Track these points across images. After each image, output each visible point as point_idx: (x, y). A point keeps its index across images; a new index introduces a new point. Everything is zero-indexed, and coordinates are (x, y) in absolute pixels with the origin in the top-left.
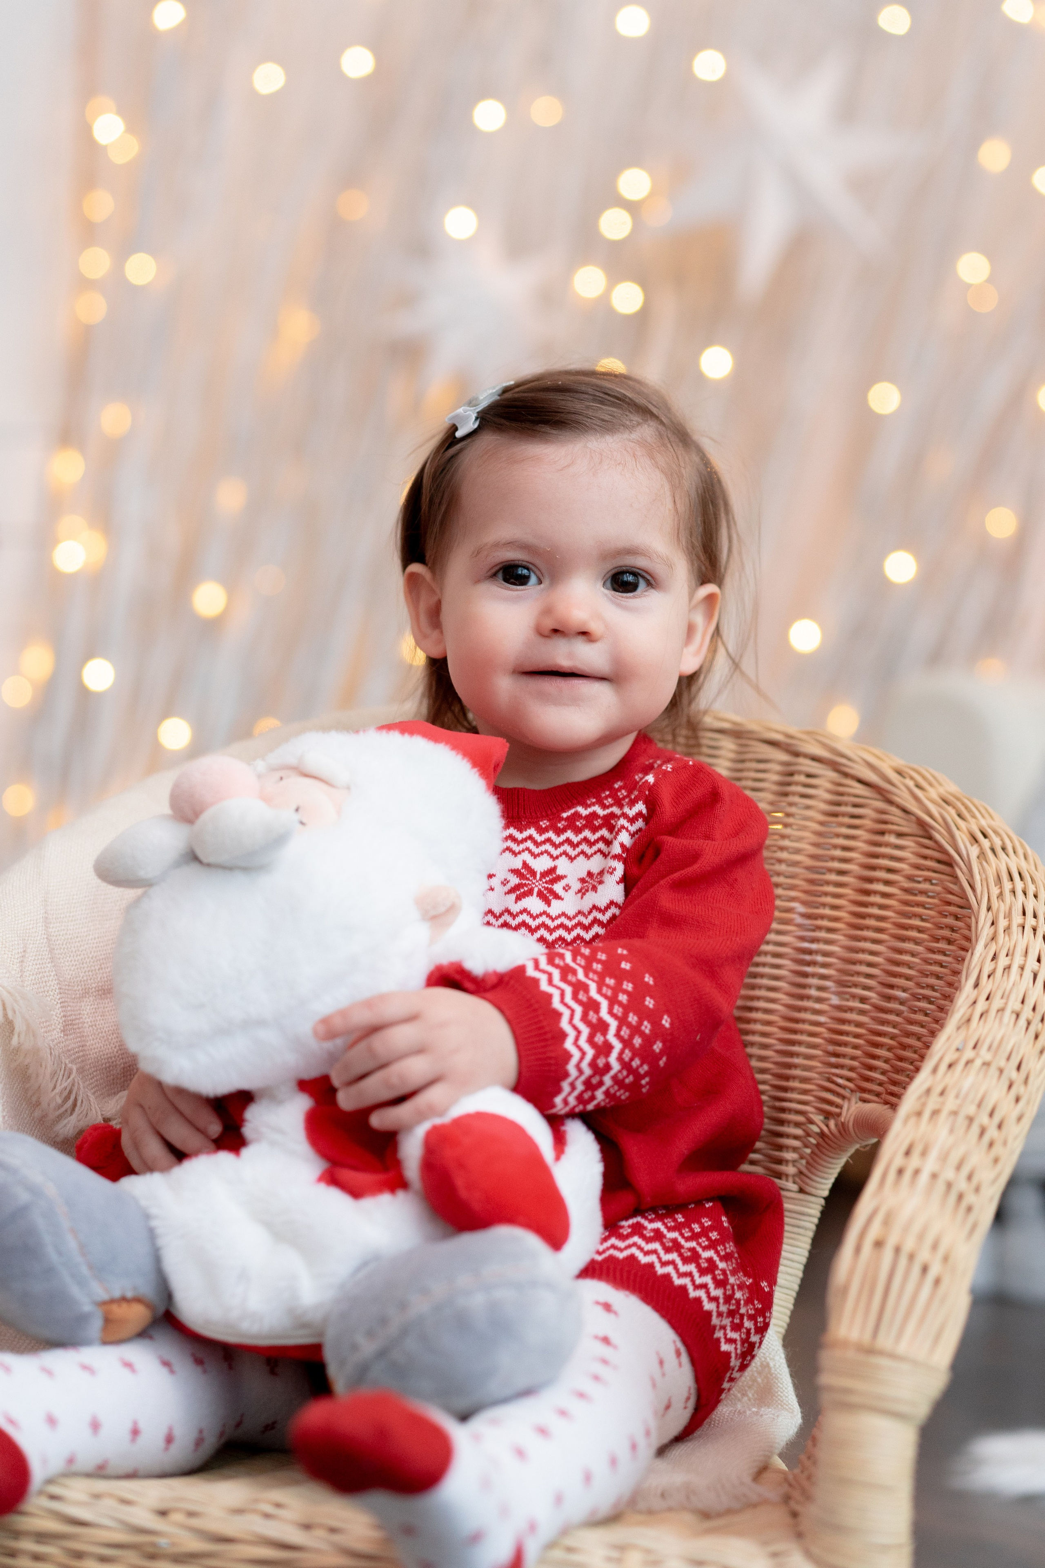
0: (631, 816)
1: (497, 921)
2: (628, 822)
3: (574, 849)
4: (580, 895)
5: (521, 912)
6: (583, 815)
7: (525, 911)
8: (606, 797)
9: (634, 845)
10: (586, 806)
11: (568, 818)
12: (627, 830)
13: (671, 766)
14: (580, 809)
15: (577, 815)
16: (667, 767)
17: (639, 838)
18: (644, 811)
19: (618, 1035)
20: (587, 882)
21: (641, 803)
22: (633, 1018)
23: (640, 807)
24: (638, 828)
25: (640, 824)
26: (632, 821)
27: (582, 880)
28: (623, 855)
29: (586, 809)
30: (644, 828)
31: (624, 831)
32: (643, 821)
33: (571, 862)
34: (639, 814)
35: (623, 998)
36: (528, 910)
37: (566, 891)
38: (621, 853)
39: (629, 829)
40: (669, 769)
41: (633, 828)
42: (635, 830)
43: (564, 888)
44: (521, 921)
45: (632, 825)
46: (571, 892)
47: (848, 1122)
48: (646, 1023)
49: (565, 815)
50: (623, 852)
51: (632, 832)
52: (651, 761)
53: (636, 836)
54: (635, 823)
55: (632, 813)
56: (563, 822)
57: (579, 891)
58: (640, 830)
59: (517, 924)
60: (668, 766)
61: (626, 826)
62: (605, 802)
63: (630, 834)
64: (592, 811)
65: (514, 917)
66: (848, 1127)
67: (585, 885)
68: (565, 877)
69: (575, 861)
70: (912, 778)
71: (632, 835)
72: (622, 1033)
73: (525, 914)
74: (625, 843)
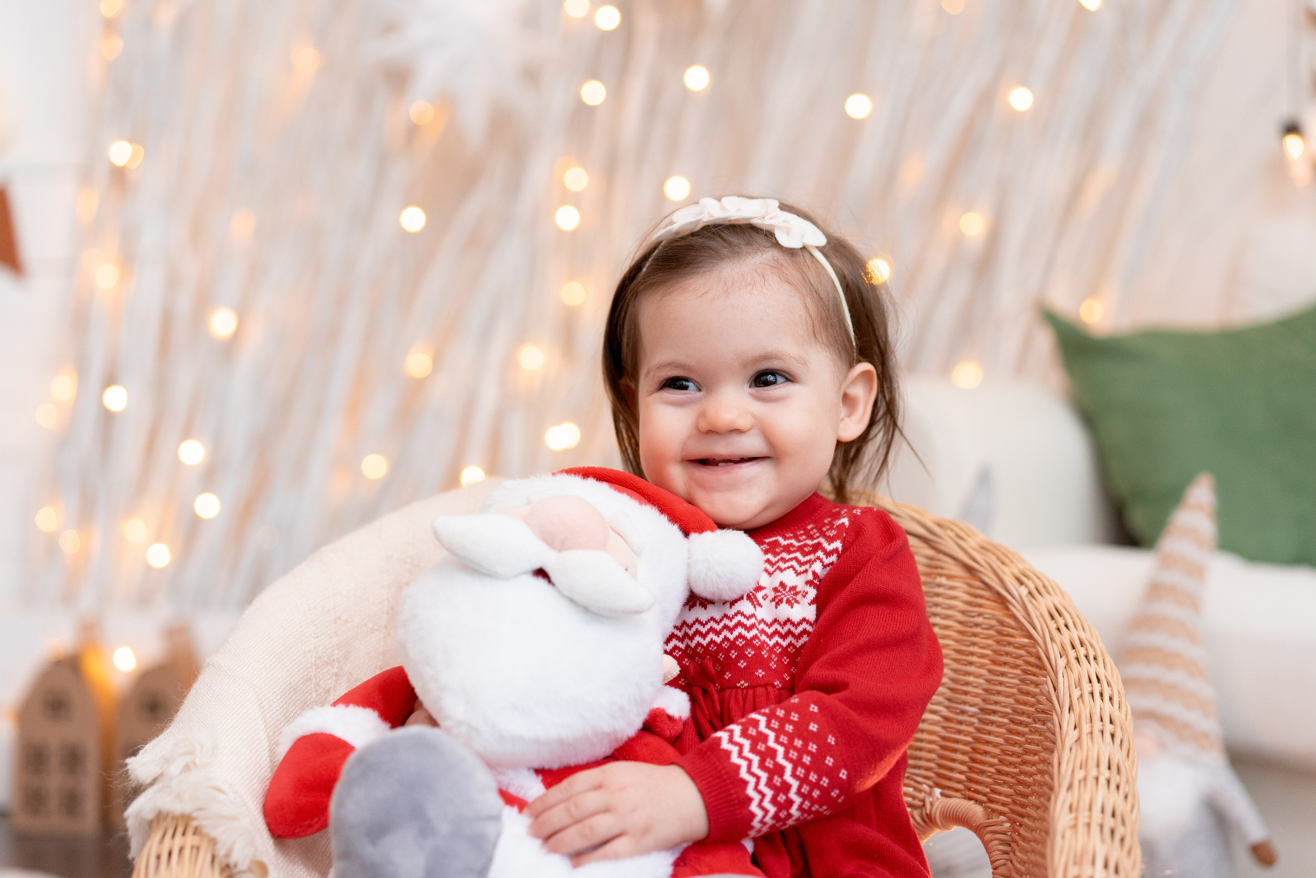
0: (828, 550)
1: (718, 625)
2: (824, 554)
3: (773, 567)
4: (774, 603)
5: (736, 615)
6: (782, 545)
7: (738, 613)
8: (801, 535)
9: (828, 575)
10: (785, 538)
11: (769, 544)
12: (821, 561)
13: (860, 511)
14: (780, 539)
15: (776, 542)
16: (857, 512)
17: (831, 570)
18: (840, 549)
19: (794, 775)
20: (779, 591)
21: (839, 541)
22: (813, 777)
23: (838, 544)
24: (831, 562)
25: (834, 558)
26: (828, 554)
27: (775, 590)
28: (814, 581)
29: (785, 540)
30: (835, 562)
31: (818, 561)
32: (837, 557)
33: (770, 577)
34: (836, 550)
35: (807, 759)
36: (742, 612)
37: (765, 600)
38: (812, 579)
39: (824, 560)
40: (858, 513)
41: (827, 561)
42: (828, 563)
43: (763, 597)
44: (736, 621)
45: (827, 558)
46: (768, 600)
47: (935, 814)
48: (824, 779)
49: (767, 541)
50: (814, 578)
51: (825, 564)
52: (837, 509)
53: (828, 568)
54: (830, 556)
55: (829, 548)
56: (765, 546)
57: (773, 600)
58: (832, 564)
59: (734, 624)
60: (858, 510)
61: (821, 558)
62: (800, 538)
63: (823, 565)
64: (789, 543)
65: (731, 619)
66: (935, 818)
67: (778, 594)
68: (765, 588)
69: (772, 576)
70: (952, 530)
71: (825, 566)
72: (798, 773)
73: (739, 616)
74: (817, 572)
